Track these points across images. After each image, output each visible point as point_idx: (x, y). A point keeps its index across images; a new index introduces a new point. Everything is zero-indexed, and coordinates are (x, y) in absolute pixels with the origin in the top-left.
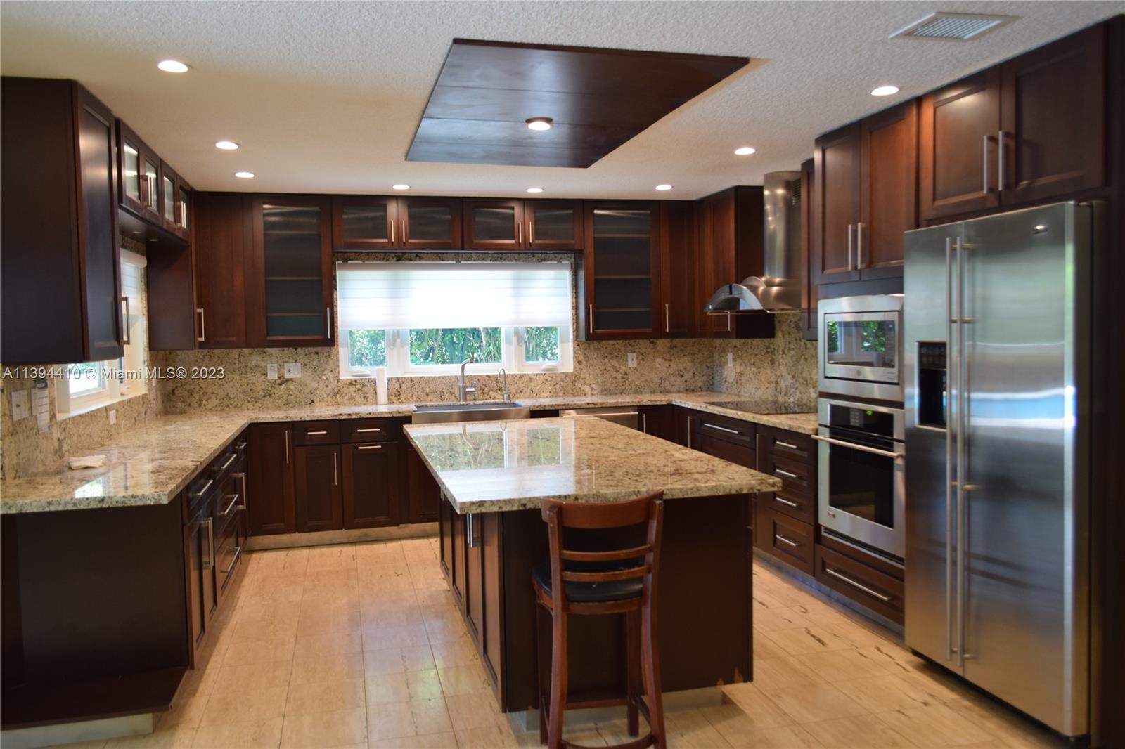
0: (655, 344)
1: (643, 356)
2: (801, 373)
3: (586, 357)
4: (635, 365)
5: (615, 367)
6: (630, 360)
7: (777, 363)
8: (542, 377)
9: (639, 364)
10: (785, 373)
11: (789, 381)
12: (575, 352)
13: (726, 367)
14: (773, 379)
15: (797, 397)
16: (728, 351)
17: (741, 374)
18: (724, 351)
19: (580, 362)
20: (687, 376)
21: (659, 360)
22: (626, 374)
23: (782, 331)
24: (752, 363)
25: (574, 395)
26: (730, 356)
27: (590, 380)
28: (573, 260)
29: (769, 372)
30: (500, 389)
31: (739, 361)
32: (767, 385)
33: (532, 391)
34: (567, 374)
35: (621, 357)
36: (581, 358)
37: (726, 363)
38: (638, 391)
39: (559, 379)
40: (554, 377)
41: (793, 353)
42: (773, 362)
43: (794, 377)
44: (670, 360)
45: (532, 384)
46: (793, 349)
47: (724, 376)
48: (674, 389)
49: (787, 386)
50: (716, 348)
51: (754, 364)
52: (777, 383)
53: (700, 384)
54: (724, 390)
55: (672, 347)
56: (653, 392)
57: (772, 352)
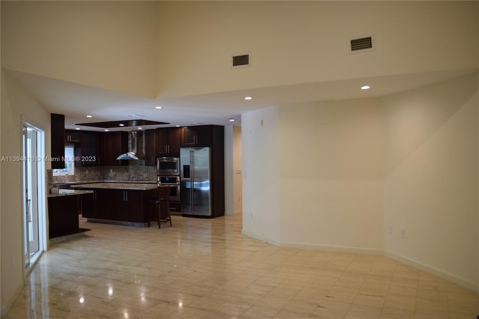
0: (92, 167)
1: (89, 171)
2: (138, 173)
3: (77, 171)
4: (88, 173)
5: (83, 173)
6: (87, 172)
7: (129, 171)
8: (67, 176)
9: (89, 173)
10: (132, 173)
11: (134, 175)
12: (74, 169)
13: (110, 173)
14: (128, 175)
15: (136, 179)
16: (111, 169)
17: (116, 175)
18: (109, 169)
19: (75, 172)
20: (99, 176)
21: (93, 172)
22: (86, 175)
23: (131, 164)
24: (120, 171)
25: (74, 181)
26: (111, 171)
27: (78, 177)
28: (74, 145)
29: (126, 173)
30: (57, 180)
31: (115, 172)
32: (126, 177)
33: (65, 180)
34: (72, 175)
35: (85, 171)
36: (76, 171)
37: (110, 172)
38: (88, 180)
39: (71, 177)
40: (70, 176)
41: (135, 169)
42: (128, 171)
43: (135, 174)
44: (95, 172)
45: (65, 178)
46: (135, 168)
47: (109, 175)
48: (96, 179)
49: (133, 177)
50: (105, 168)
51: (121, 172)
52: (129, 176)
53: (101, 178)
54: (109, 179)
55: (96, 168)
56: (92, 180)
57: (128, 169)
